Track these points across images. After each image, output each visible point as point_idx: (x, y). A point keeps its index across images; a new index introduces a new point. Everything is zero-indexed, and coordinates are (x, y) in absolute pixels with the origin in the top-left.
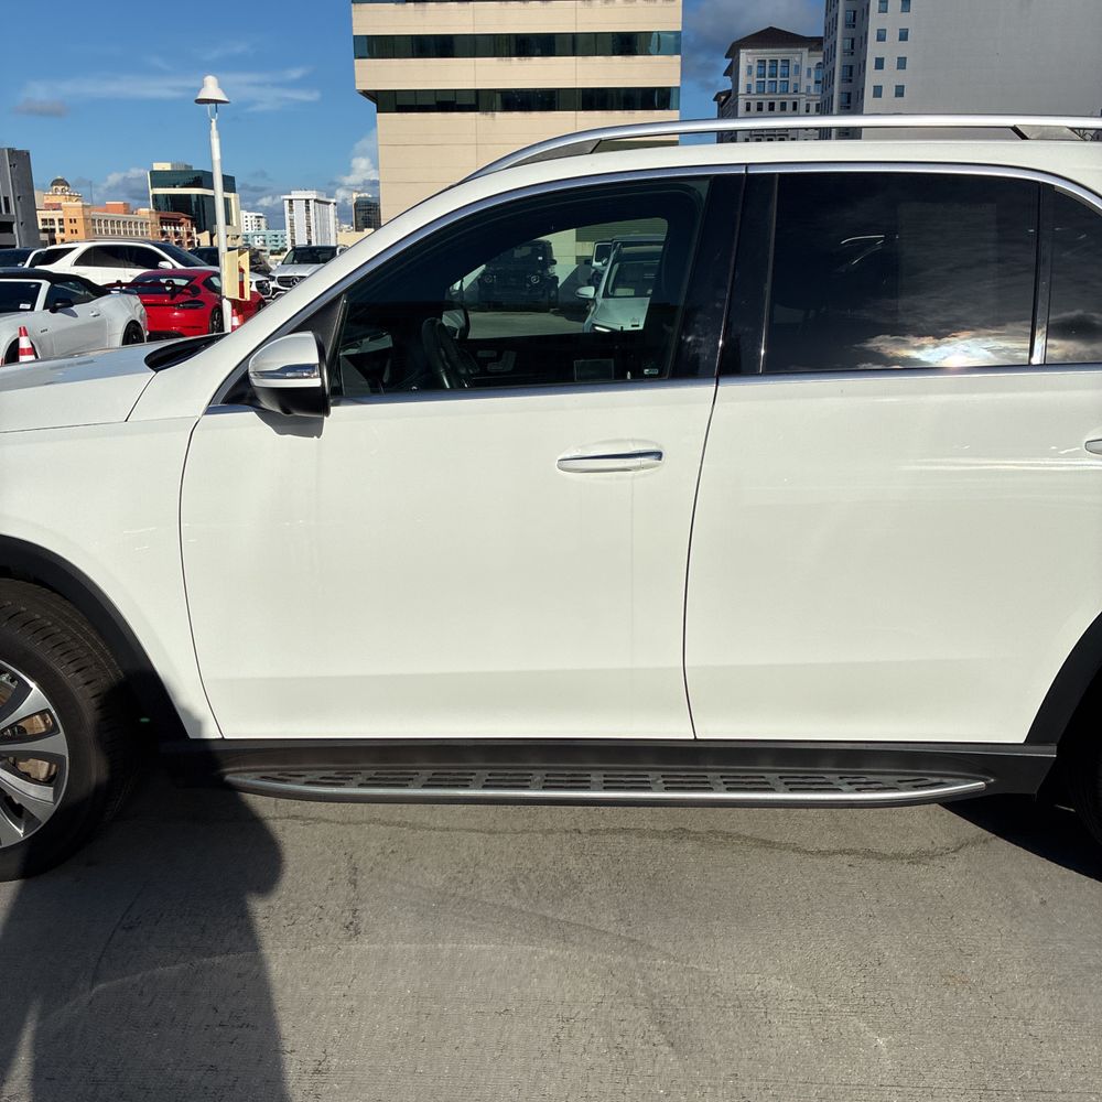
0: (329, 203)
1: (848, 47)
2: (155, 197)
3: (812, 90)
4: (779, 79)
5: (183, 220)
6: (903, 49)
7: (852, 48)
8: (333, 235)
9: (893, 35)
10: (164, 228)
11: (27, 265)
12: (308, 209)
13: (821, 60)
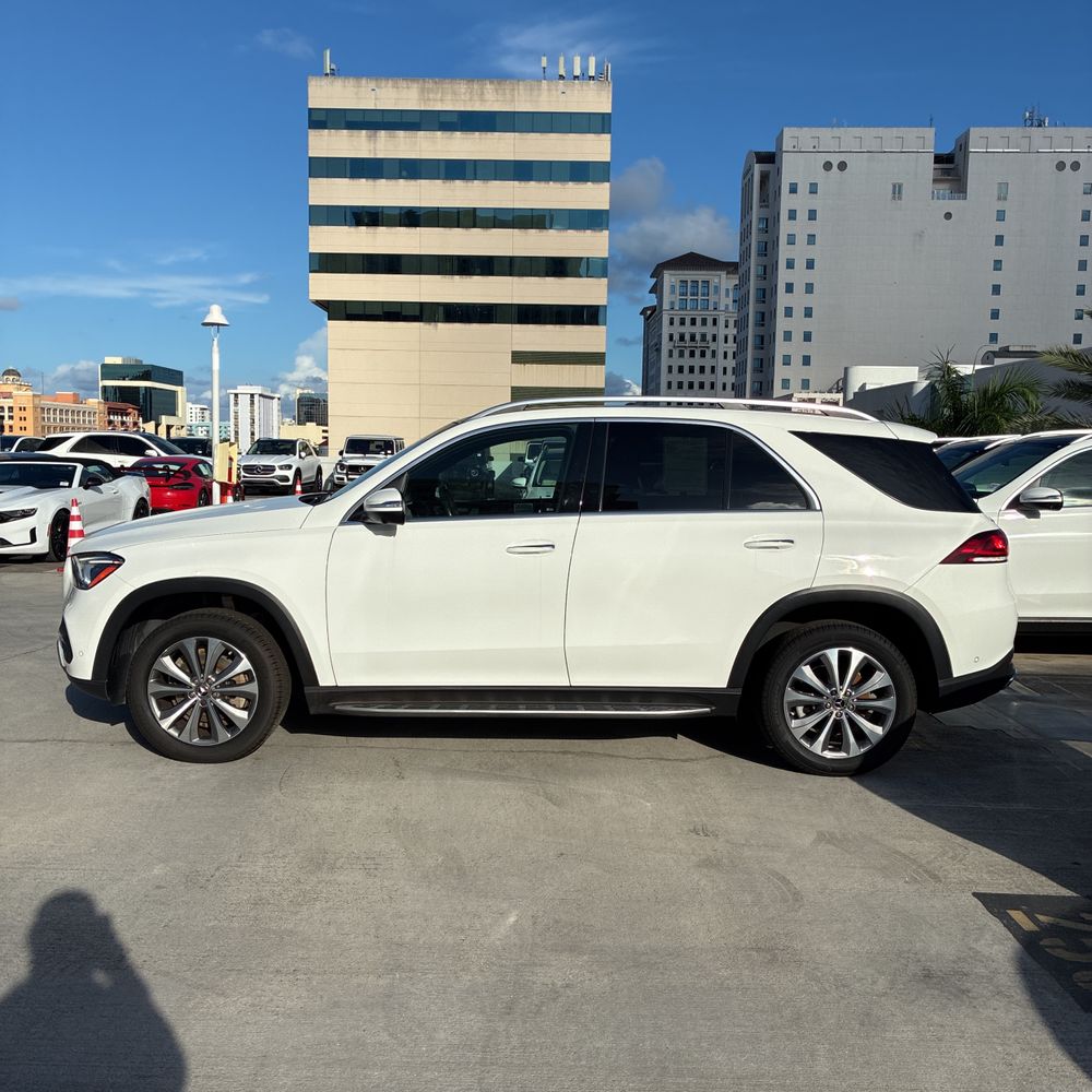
0: (273, 398)
1: (761, 272)
2: (105, 388)
3: (730, 308)
4: (700, 297)
5: (130, 410)
6: (810, 277)
7: (765, 273)
8: (276, 429)
9: (800, 264)
10: (112, 417)
11: (13, 450)
12: (252, 403)
13: (737, 282)
